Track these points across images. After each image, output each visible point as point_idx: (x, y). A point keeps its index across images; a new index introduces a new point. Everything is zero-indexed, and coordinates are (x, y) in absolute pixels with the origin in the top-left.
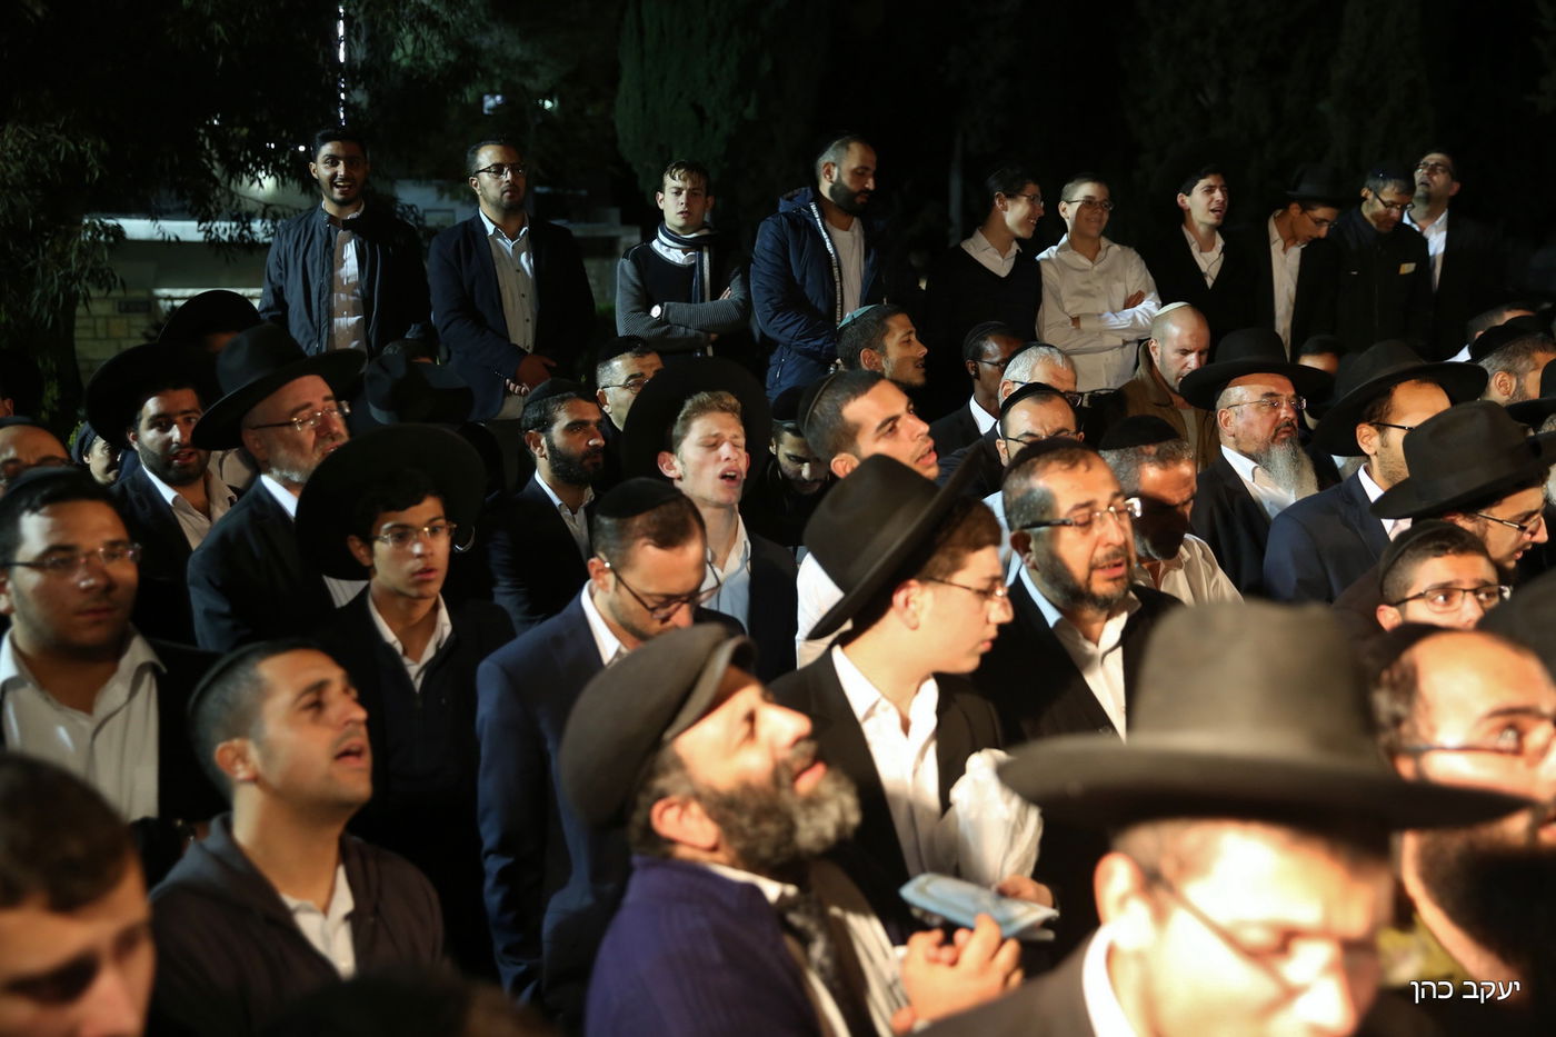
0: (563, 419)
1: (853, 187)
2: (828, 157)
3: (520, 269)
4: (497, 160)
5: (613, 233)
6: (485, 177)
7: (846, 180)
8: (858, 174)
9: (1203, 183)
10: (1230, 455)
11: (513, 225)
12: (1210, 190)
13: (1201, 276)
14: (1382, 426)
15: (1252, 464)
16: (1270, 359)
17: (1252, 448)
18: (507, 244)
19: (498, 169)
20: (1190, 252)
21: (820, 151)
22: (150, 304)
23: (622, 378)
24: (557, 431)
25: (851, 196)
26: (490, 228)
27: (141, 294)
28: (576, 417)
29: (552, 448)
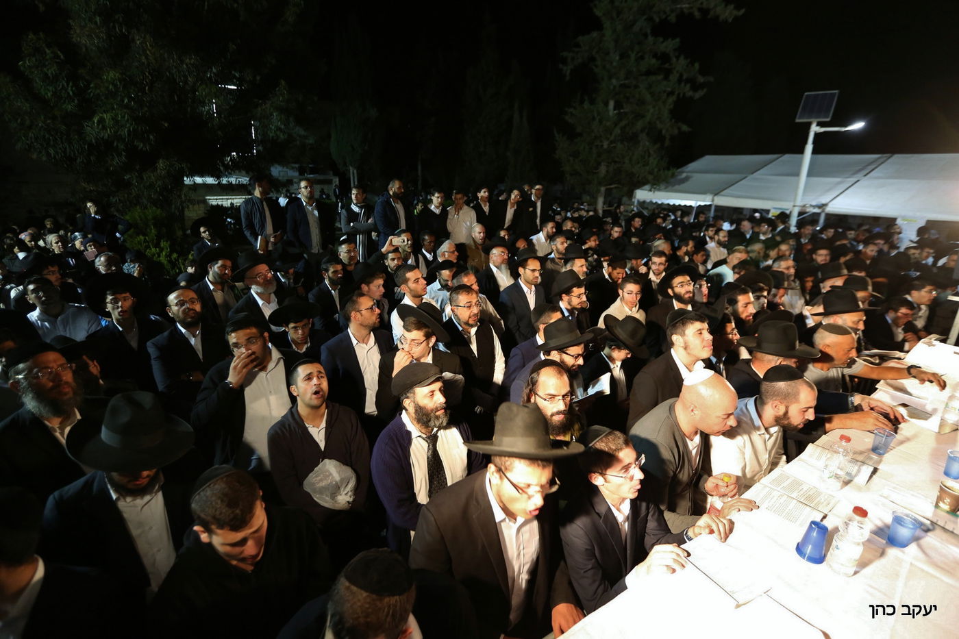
0: (331, 270)
1: (399, 192)
2: (390, 186)
3: (314, 215)
4: (306, 185)
5: (331, 178)
6: (303, 190)
7: (396, 190)
8: (399, 188)
9: (483, 191)
10: (492, 266)
11: (311, 202)
12: (485, 192)
13: (485, 212)
14: (524, 268)
15: (496, 269)
16: (501, 243)
17: (497, 265)
18: (310, 208)
19: (306, 187)
20: (482, 207)
21: (388, 185)
22: (205, 202)
23: (345, 250)
24: (330, 272)
25: (398, 195)
26: (305, 204)
27: (201, 198)
28: (335, 269)
29: (329, 277)
